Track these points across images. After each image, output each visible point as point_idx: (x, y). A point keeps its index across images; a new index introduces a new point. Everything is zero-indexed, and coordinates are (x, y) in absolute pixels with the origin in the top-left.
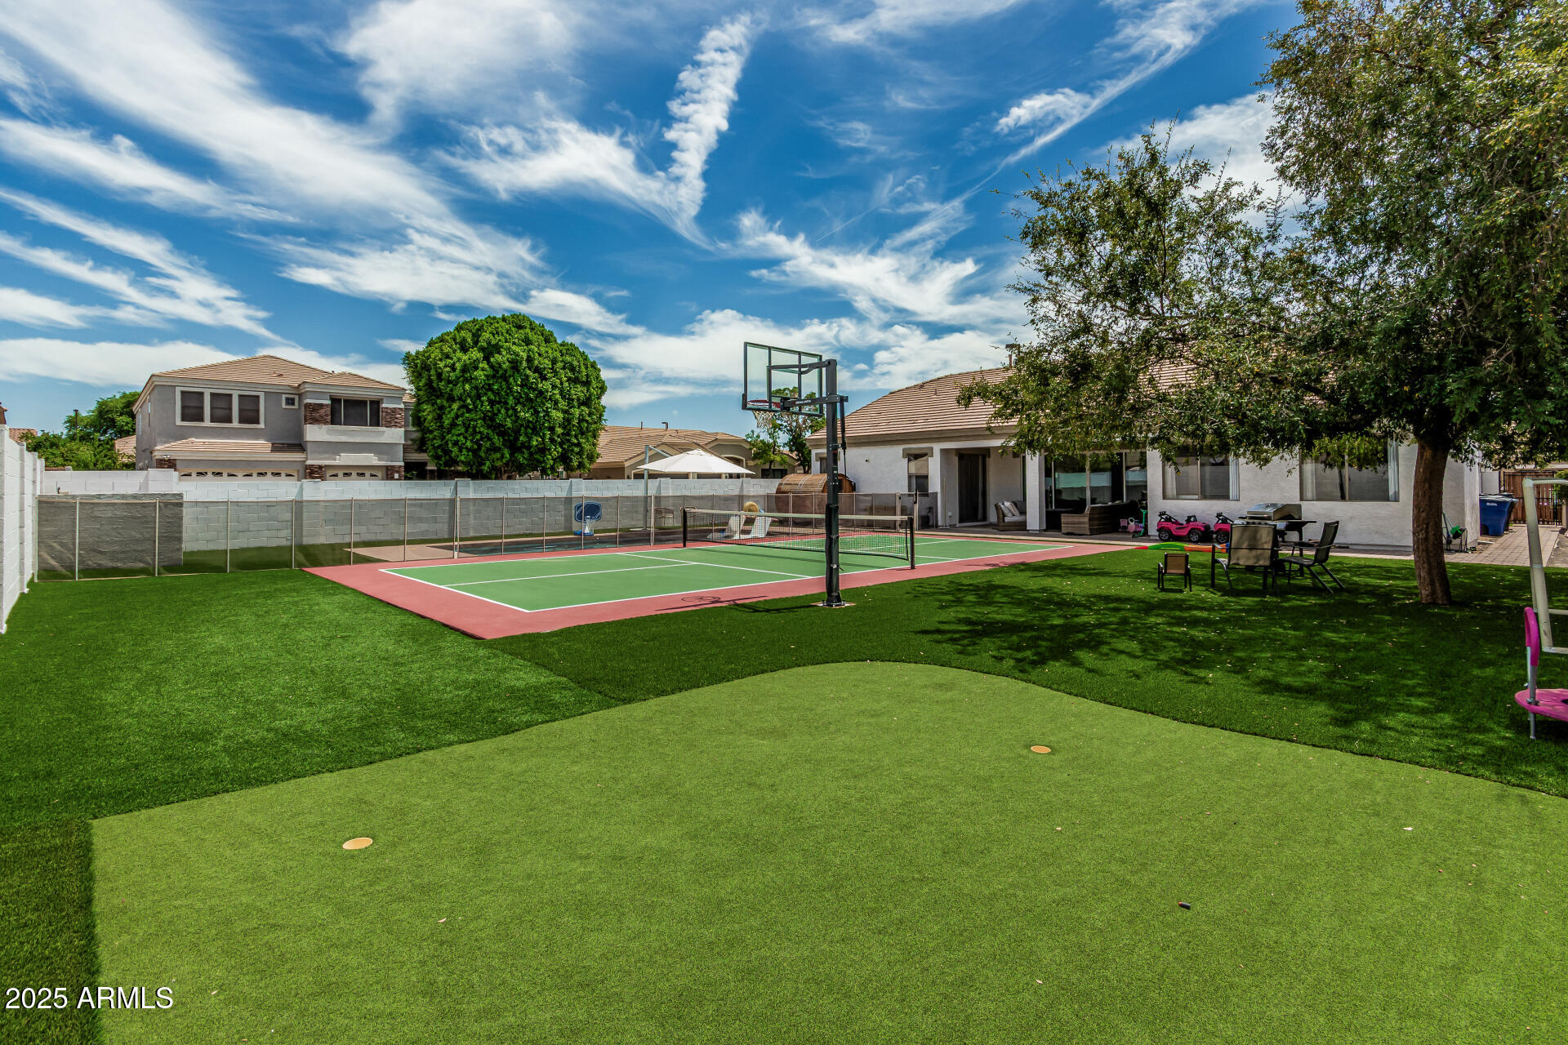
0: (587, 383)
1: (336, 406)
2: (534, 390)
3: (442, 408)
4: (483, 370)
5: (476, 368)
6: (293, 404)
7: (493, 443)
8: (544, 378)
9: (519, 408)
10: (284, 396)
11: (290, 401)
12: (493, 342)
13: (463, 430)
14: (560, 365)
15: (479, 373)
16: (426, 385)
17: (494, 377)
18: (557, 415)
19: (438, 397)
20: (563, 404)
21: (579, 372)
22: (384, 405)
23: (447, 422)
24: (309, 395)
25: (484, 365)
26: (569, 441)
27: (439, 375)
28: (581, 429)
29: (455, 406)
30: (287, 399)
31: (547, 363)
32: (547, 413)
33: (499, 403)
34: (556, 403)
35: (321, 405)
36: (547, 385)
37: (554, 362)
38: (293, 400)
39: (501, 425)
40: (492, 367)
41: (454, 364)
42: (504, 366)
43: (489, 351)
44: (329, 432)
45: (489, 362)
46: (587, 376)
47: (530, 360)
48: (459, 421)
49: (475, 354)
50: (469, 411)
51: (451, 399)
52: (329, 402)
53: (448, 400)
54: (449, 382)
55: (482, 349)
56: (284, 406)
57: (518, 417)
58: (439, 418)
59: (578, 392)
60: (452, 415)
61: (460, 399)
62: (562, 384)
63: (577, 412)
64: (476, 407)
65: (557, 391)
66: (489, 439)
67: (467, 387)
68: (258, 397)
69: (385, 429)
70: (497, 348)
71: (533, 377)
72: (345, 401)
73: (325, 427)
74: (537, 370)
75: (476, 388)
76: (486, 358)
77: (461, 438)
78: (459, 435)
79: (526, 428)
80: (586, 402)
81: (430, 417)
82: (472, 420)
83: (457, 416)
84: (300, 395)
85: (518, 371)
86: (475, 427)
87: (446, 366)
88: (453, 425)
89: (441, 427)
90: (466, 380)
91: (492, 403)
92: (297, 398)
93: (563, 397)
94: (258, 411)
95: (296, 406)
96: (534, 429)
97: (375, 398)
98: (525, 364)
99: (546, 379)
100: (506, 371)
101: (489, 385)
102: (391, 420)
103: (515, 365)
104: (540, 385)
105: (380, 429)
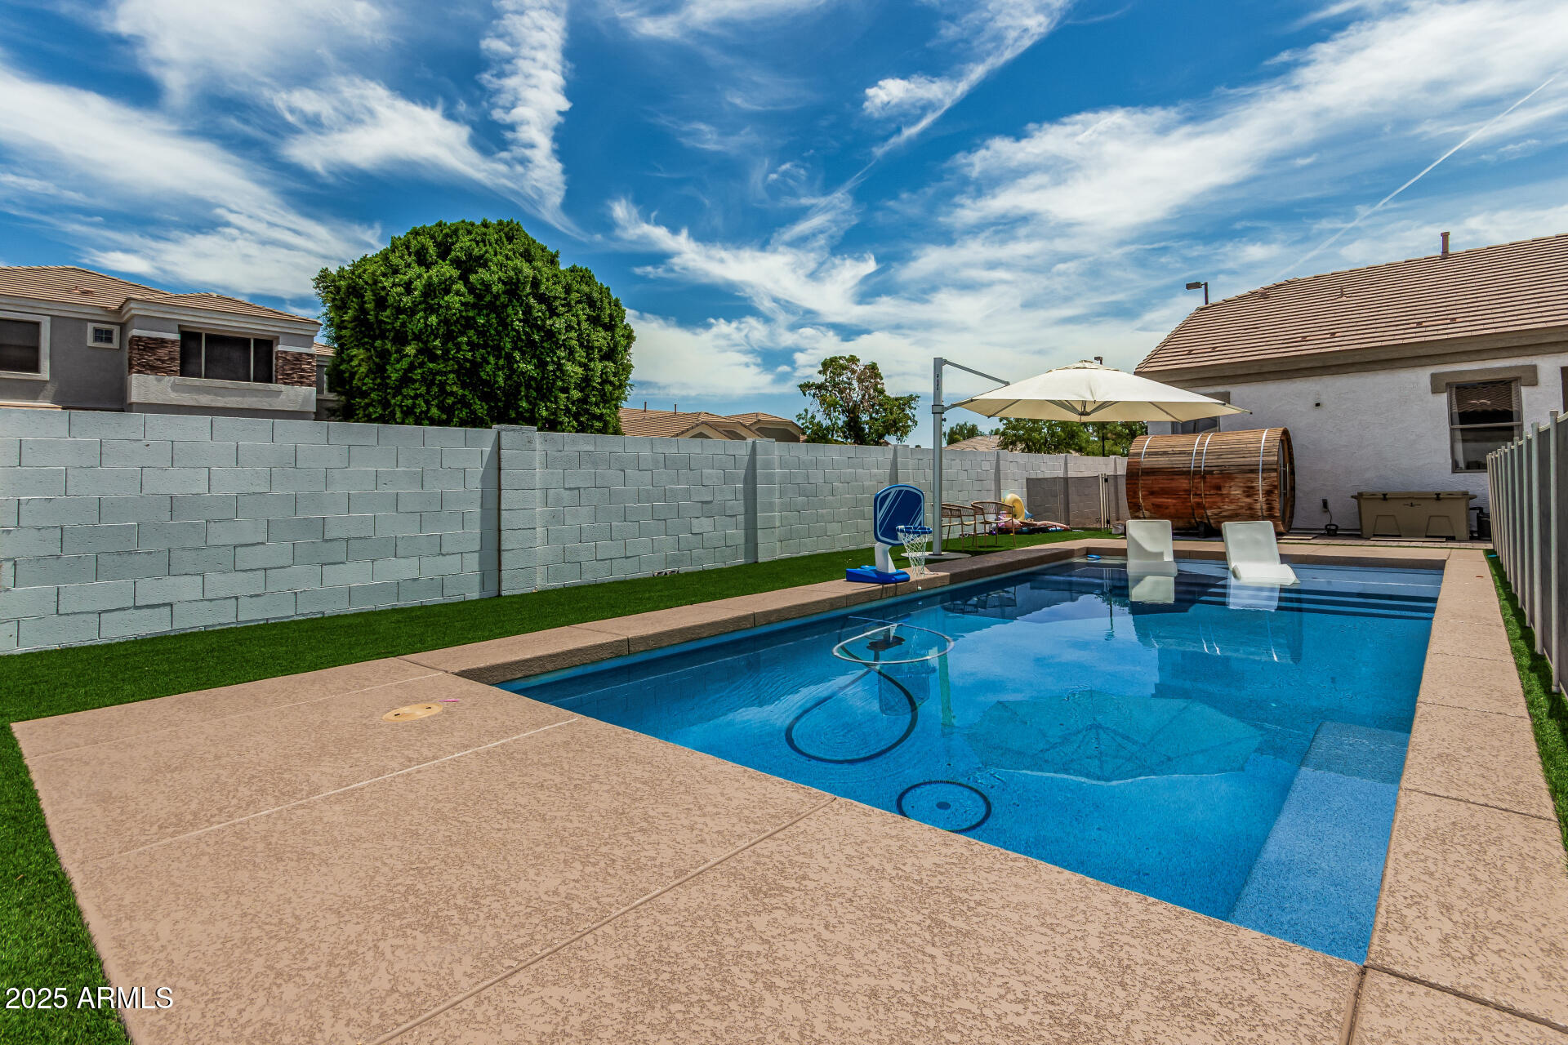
0: (610, 327)
1: (192, 345)
2: (540, 328)
3: (384, 355)
4: (458, 293)
5: (447, 291)
6: (109, 340)
7: (474, 412)
8: (553, 312)
9: (517, 355)
10: (90, 327)
11: (103, 335)
12: (476, 252)
13: (423, 390)
14: (575, 296)
15: (453, 300)
16: (355, 319)
17: (474, 306)
18: (573, 370)
19: (374, 338)
20: (580, 354)
21: (601, 309)
22: (280, 348)
23: (394, 376)
24: (136, 321)
25: (460, 286)
26: (587, 411)
27: (381, 303)
28: (603, 394)
29: (410, 350)
30: (96, 330)
31: (559, 291)
32: (560, 367)
33: (485, 346)
34: (571, 352)
35: (162, 342)
36: (559, 324)
37: (568, 290)
38: (109, 333)
39: (486, 383)
40: (472, 290)
41: (410, 282)
42: (495, 289)
43: (468, 266)
44: (175, 387)
45: (467, 282)
46: (611, 316)
47: (536, 284)
48: (417, 374)
49: (447, 270)
50: (433, 358)
51: (401, 339)
52: (176, 337)
53: (394, 341)
54: (399, 310)
55: (457, 263)
56: (90, 342)
57: (513, 371)
58: (379, 370)
59: (600, 338)
60: (405, 364)
61: (417, 337)
62: (579, 324)
63: (598, 366)
64: (446, 352)
65: (573, 334)
66: (467, 405)
67: (433, 320)
68: (37, 324)
69: (283, 387)
70: (482, 262)
71: (538, 310)
72: (207, 336)
73: (169, 380)
74: (542, 298)
75: (446, 322)
76: (464, 277)
77: (420, 401)
78: (416, 397)
79: (528, 387)
80: (610, 355)
81: (363, 369)
82: (439, 373)
83: (412, 367)
84: (123, 327)
85: (519, 298)
86: (442, 385)
87: (394, 285)
88: (405, 380)
89: (384, 386)
90: (431, 310)
91: (473, 346)
92: (116, 330)
93: (581, 345)
94: (36, 349)
95: (115, 344)
96: (538, 389)
97: (265, 336)
98: (528, 290)
99: (558, 315)
100: (497, 297)
101: (467, 319)
102: (295, 371)
103: (513, 288)
104: (548, 322)
105: (273, 386)
